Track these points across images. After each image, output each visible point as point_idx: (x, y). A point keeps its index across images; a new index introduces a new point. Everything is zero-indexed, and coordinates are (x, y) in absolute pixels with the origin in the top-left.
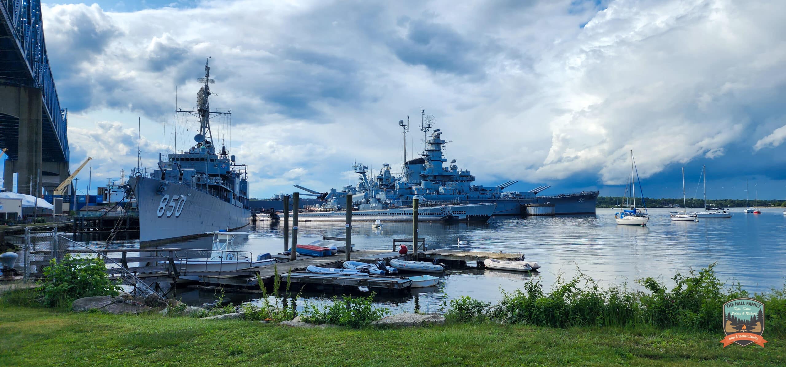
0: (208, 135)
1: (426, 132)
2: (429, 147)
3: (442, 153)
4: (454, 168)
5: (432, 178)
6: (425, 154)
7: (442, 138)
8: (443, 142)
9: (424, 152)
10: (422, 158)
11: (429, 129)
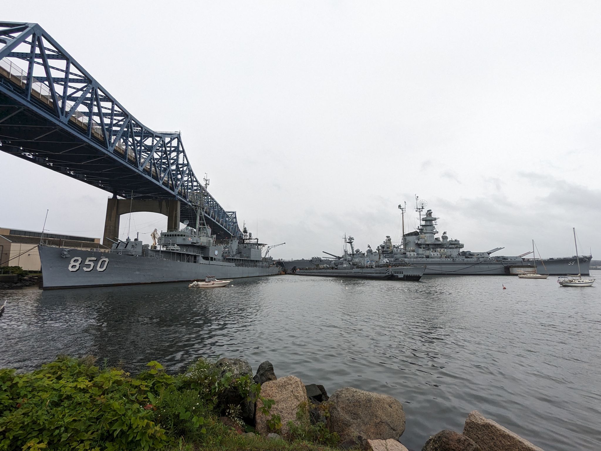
1: (420, 212)
2: (423, 223)
3: (434, 227)
4: (445, 238)
5: (424, 246)
6: (420, 228)
7: (433, 216)
8: (435, 219)
9: (419, 227)
10: (416, 231)
11: (423, 210)
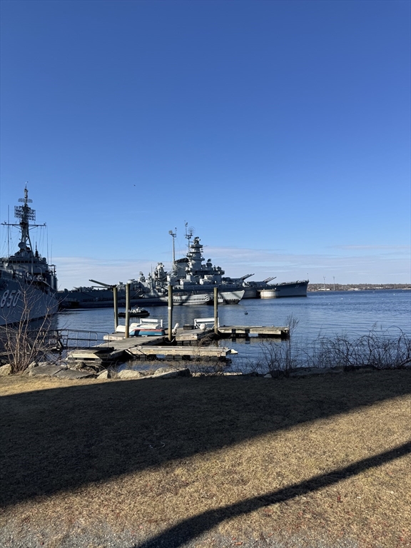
0: (28, 242)
1: (189, 239)
2: (191, 250)
3: (201, 254)
4: (209, 265)
5: (194, 273)
7: (200, 243)
8: (201, 246)
9: (188, 254)
10: (186, 258)
11: (191, 237)
